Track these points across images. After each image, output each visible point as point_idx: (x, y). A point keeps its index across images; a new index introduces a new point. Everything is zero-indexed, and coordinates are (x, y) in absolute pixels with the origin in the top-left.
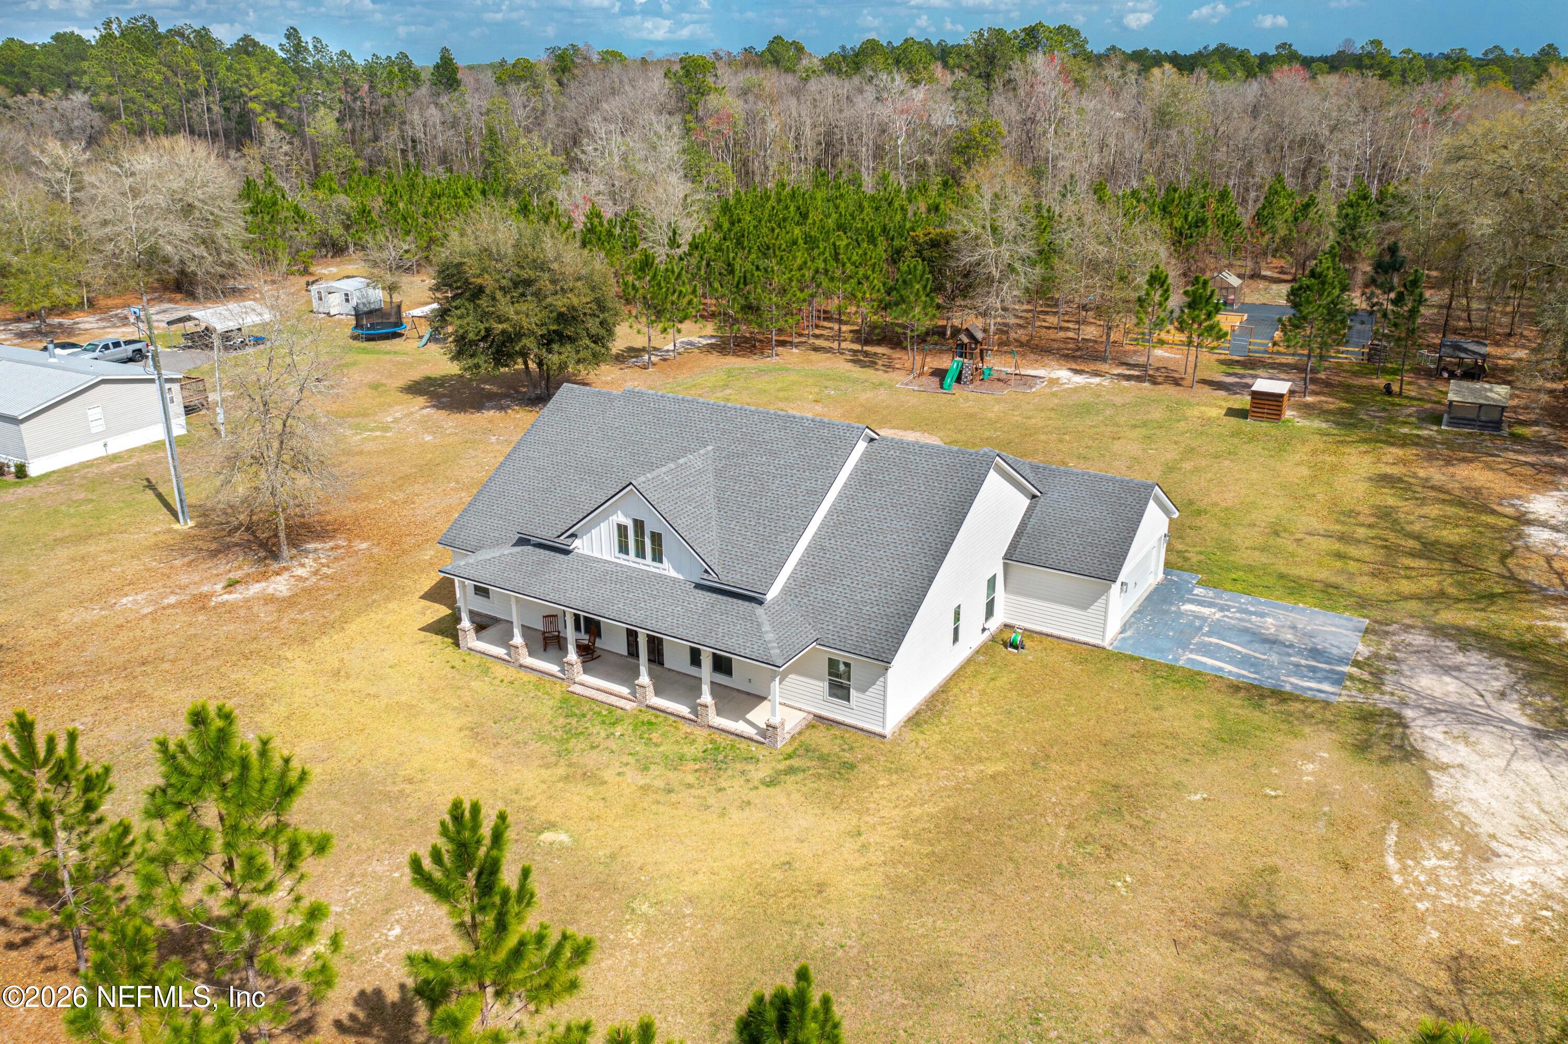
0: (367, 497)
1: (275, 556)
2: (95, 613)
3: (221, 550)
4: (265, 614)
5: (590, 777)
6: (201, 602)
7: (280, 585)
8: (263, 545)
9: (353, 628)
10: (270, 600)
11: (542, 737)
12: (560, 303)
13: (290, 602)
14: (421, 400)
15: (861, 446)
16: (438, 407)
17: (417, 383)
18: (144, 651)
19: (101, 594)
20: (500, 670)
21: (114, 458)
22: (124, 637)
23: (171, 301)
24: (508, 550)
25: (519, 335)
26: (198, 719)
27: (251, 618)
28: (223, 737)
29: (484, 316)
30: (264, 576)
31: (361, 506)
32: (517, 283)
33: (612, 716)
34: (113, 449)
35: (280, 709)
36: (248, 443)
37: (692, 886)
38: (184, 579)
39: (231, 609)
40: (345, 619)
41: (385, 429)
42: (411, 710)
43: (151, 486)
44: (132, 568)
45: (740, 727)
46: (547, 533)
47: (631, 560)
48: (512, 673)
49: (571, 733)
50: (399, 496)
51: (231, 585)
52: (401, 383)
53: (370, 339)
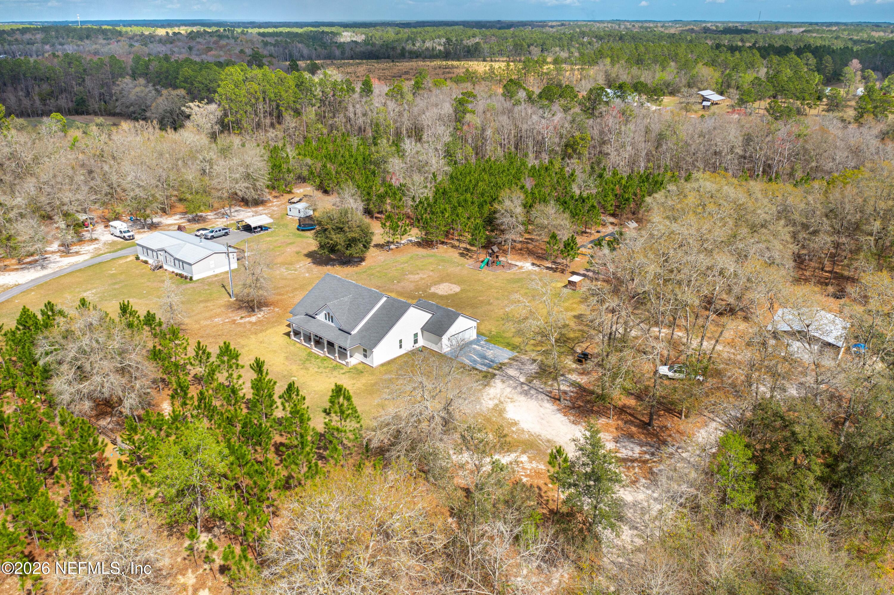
0: (283, 295)
1: (253, 311)
2: (209, 322)
3: (240, 308)
4: (248, 326)
5: (307, 369)
6: (234, 322)
7: (253, 319)
8: (251, 307)
9: (268, 332)
10: (250, 322)
11: (300, 360)
12: (350, 235)
13: (255, 324)
14: (309, 260)
15: (384, 299)
16: (314, 263)
17: (310, 252)
18: (219, 333)
19: (211, 318)
20: (298, 345)
21: (216, 276)
22: (215, 329)
23: (240, 206)
24: (303, 316)
25: (336, 245)
26: (225, 343)
27: (245, 327)
28: (228, 346)
29: (327, 238)
30: (250, 316)
31: (279, 297)
32: (338, 228)
33: (318, 357)
34: (216, 273)
35: (247, 349)
36: (248, 282)
37: (316, 389)
38: (231, 315)
39: (240, 324)
40: (267, 329)
41: (296, 270)
42: (275, 352)
43: (224, 286)
44: (218, 311)
45: (344, 363)
46: (311, 313)
47: (327, 322)
48: (300, 346)
49: (307, 360)
50: (292, 295)
51: (242, 318)
52: (306, 252)
53: (303, 230)
